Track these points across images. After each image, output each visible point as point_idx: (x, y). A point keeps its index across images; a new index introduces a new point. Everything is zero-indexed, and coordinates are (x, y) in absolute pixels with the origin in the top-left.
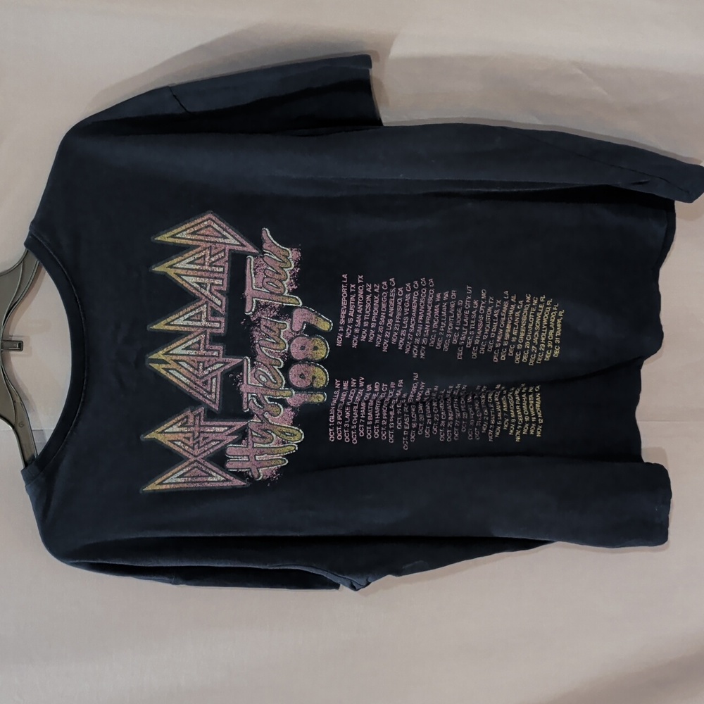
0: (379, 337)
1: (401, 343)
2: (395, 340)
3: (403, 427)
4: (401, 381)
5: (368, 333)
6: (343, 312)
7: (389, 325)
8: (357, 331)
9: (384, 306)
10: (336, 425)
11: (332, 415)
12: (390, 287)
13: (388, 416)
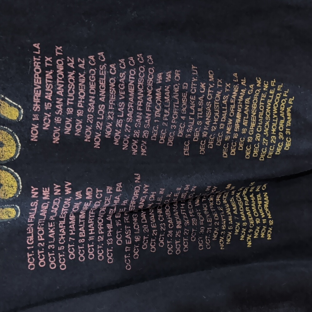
0: (89, 129)
1: (117, 137)
2: (109, 133)
3: (124, 241)
4: (119, 185)
5: (74, 123)
6: (37, 94)
7: (101, 112)
8: (58, 120)
9: (92, 87)
10: (36, 248)
11: (30, 235)
12: (99, 63)
13: (105, 230)
